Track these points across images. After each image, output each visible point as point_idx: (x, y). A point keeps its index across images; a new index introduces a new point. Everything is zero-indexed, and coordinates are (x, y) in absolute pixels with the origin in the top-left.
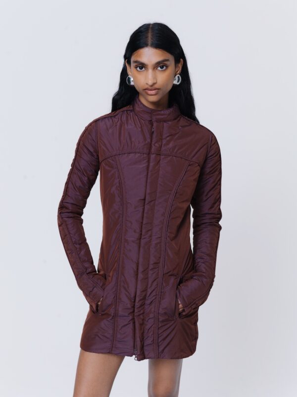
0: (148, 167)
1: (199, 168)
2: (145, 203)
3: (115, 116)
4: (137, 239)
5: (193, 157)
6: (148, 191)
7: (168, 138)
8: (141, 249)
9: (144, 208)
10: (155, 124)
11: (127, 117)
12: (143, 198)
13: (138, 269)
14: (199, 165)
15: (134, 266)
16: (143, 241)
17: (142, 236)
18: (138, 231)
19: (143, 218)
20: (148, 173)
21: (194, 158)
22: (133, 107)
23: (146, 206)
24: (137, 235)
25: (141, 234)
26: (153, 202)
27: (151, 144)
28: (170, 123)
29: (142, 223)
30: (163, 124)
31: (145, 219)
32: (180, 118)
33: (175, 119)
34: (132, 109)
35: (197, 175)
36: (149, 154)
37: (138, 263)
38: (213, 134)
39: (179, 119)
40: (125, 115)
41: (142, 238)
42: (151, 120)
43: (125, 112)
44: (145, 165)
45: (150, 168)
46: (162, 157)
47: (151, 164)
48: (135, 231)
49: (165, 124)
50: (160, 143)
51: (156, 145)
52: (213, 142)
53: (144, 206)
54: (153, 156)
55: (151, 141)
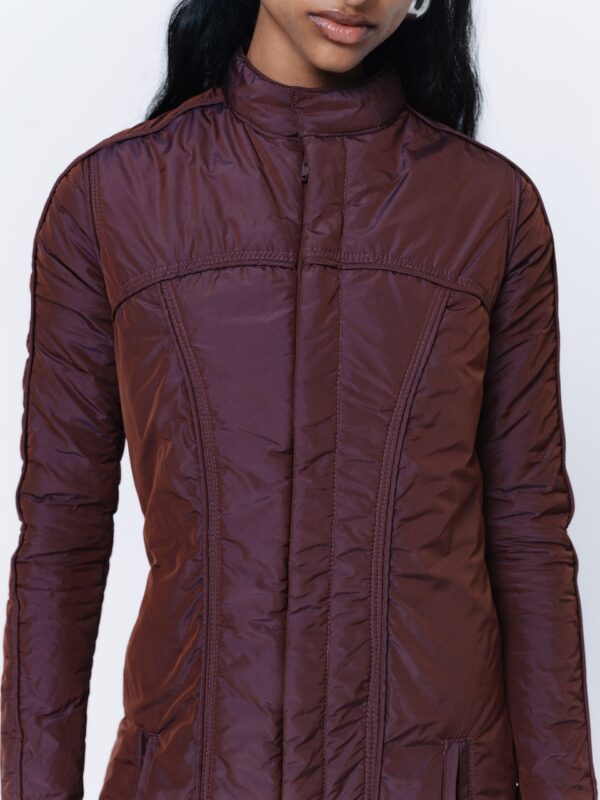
0: (294, 320)
1: (483, 315)
2: (291, 465)
3: (158, 132)
4: (272, 613)
5: (460, 271)
6: (301, 419)
7: (364, 201)
8: (291, 653)
9: (291, 487)
10: (311, 147)
11: (204, 132)
12: (284, 447)
13: (280, 733)
14: (482, 304)
15: (268, 727)
16: (295, 622)
17: (290, 601)
18: (274, 579)
19: (289, 526)
20: (294, 345)
21: (463, 278)
22: (225, 93)
23: (298, 479)
24: (269, 600)
25: (286, 591)
26: (324, 461)
27: (301, 229)
28: (369, 138)
29: (287, 545)
30: (343, 144)
31: (296, 531)
32: (405, 121)
33: (388, 124)
34: (220, 98)
35: (481, 343)
36: (295, 267)
37: (281, 711)
38: (528, 180)
39: (399, 122)
40: (196, 127)
41: (293, 606)
42: (296, 135)
43: (197, 113)
44: (278, 314)
45: (305, 326)
46: (348, 276)
47: (307, 309)
48: (260, 585)
49: (351, 145)
50: (334, 221)
51: (319, 228)
52: (527, 212)
53: (290, 477)
54: (309, 276)
55: (301, 215)
